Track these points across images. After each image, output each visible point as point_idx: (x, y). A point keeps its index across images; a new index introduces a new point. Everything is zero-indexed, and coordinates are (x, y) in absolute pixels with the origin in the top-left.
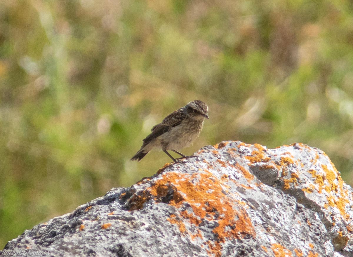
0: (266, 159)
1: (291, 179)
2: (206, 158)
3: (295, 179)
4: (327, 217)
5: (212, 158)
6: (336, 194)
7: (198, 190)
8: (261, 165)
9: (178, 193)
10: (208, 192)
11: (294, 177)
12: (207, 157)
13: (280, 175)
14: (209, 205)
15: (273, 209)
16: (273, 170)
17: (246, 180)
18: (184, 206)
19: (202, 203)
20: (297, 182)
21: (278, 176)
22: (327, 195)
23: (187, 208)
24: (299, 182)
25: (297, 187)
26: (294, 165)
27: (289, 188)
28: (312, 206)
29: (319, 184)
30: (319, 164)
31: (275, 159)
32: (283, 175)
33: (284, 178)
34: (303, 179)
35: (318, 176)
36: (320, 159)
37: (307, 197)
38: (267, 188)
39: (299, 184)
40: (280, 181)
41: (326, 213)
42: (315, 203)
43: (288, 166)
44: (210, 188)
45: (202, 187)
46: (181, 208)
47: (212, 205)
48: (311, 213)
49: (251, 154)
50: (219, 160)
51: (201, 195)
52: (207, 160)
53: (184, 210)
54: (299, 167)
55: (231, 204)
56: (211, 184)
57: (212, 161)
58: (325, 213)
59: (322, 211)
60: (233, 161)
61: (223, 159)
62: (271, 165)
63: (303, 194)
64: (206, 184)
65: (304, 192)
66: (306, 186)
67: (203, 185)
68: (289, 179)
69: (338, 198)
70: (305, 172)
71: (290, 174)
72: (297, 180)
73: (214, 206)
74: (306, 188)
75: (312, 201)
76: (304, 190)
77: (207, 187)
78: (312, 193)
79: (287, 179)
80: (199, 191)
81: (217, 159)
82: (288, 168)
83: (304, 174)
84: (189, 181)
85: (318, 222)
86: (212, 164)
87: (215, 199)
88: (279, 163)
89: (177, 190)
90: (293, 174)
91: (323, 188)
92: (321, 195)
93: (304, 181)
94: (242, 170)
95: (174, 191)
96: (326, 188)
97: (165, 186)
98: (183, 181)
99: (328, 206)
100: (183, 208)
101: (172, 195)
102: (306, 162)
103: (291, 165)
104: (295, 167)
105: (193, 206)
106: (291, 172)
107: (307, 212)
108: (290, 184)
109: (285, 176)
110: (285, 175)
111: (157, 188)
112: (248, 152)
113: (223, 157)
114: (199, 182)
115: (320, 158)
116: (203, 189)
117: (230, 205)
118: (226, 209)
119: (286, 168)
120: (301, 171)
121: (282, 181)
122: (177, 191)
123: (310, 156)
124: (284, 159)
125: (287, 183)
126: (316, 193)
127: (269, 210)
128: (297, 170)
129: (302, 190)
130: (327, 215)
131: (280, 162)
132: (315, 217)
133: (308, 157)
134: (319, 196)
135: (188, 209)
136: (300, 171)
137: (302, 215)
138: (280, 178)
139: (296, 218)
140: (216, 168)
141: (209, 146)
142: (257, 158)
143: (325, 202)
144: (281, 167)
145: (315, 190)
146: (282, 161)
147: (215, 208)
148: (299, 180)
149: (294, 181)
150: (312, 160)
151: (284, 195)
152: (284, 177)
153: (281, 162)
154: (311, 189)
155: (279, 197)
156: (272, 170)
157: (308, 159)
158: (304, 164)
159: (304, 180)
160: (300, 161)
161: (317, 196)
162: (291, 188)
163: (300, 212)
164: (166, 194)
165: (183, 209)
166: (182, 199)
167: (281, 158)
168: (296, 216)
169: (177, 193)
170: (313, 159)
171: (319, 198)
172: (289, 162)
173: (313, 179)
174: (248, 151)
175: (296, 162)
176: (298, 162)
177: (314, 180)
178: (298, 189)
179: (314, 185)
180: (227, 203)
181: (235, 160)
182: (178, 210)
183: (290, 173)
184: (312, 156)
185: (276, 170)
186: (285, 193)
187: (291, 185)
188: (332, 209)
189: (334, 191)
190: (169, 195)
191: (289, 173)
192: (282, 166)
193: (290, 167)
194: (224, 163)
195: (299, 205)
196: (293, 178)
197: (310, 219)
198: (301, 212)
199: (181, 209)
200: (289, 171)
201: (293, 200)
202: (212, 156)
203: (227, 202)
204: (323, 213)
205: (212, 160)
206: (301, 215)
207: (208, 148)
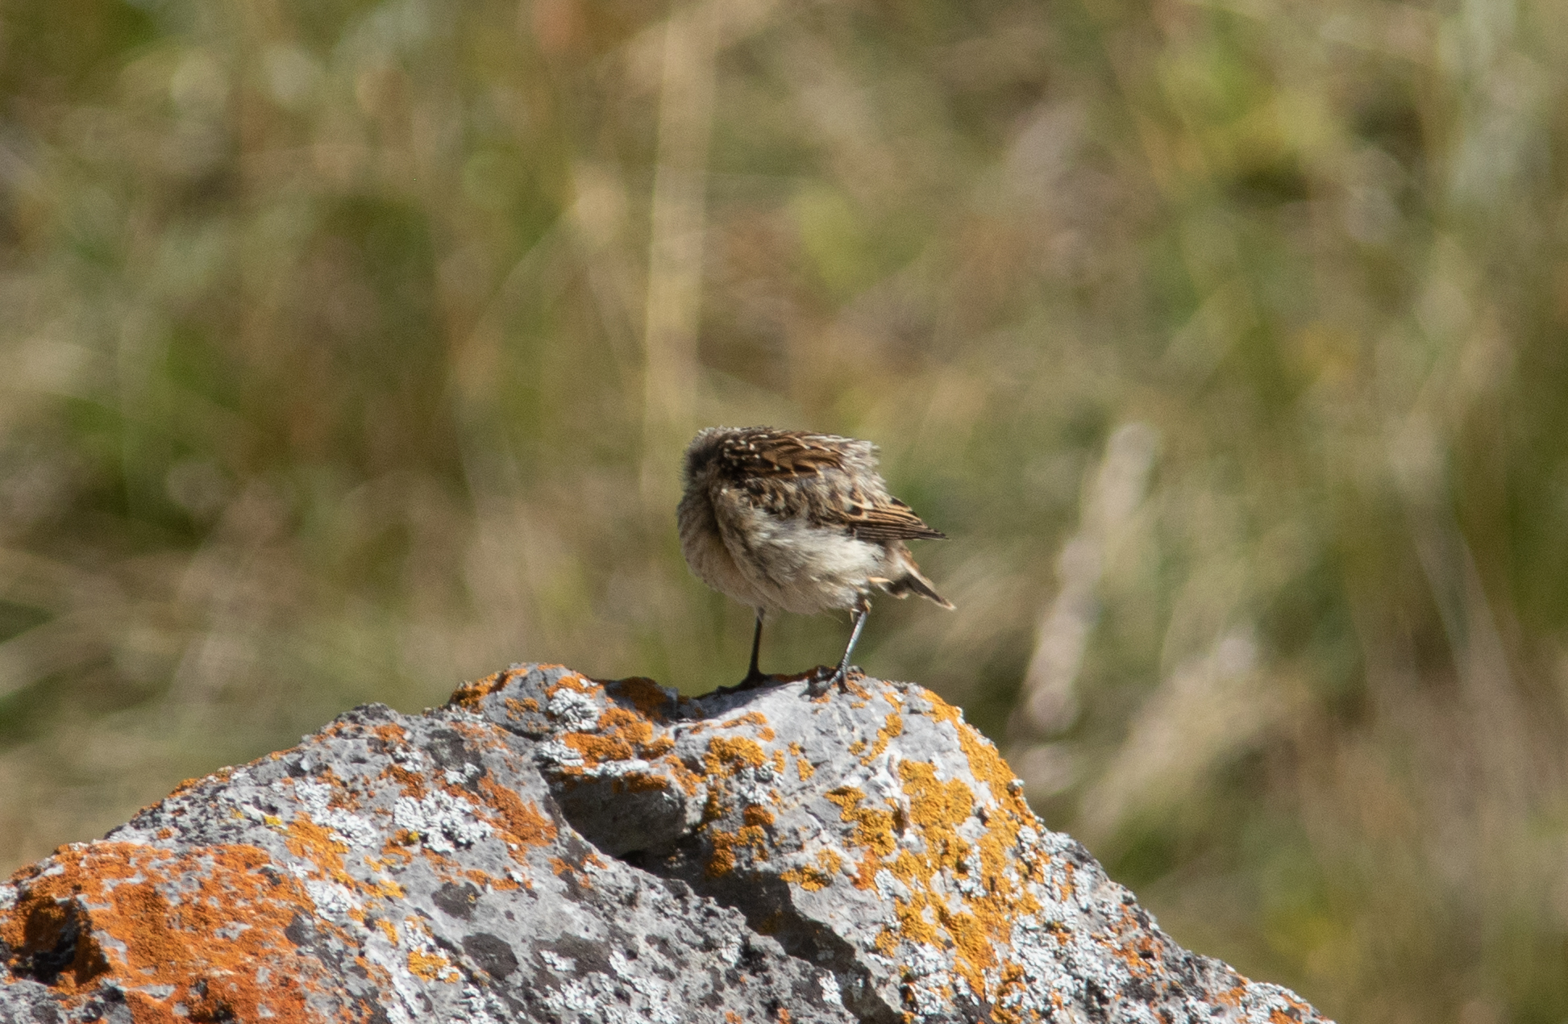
0: (654, 745)
1: (742, 830)
2: (336, 761)
3: (759, 829)
4: (881, 989)
5: (362, 761)
6: (957, 885)
7: (182, 927)
8: (618, 774)
9: (92, 943)
10: (224, 936)
11: (756, 824)
12: (345, 755)
13: (693, 816)
14: (205, 993)
15: (591, 974)
16: (665, 794)
17: (505, 851)
18: (99, 999)
19: (180, 983)
20: (766, 845)
21: (683, 819)
22: (897, 893)
23: (111, 1007)
24: (772, 845)
25: (762, 866)
26: (760, 773)
27: (729, 871)
28: (818, 945)
29: (867, 847)
30: (890, 759)
31: (686, 748)
32: (709, 813)
33: (715, 826)
34: (790, 831)
35: (864, 817)
36: (906, 738)
37: (798, 906)
38: (614, 876)
39: (772, 851)
40: (699, 841)
41: (877, 972)
42: (830, 931)
43: (735, 776)
44: (237, 918)
45: (202, 915)
46: (83, 1008)
47: (219, 992)
48: (803, 974)
49: (596, 722)
50: (397, 766)
51: (191, 948)
52: (339, 770)
53: (94, 1015)
54: (784, 778)
55: (303, 989)
56: (245, 900)
57: (362, 775)
58: (874, 973)
59: (860, 963)
60: (470, 768)
61: (416, 762)
62: (660, 776)
63: (785, 894)
64: (228, 900)
65: (790, 885)
66: (798, 862)
67: (213, 903)
68: (733, 831)
69: (969, 897)
70: (809, 799)
71: (741, 810)
72: (765, 835)
73: (224, 998)
74: (799, 869)
75: (817, 925)
76: (788, 879)
77: (225, 911)
78: (826, 890)
79: (725, 829)
80: (188, 930)
81: (392, 762)
82: (735, 784)
83: (806, 807)
84: (156, 885)
85: (827, 1012)
86: (360, 787)
87: (237, 968)
88: (701, 763)
89: (93, 927)
90: (754, 811)
91: (886, 866)
92: (865, 896)
93: (794, 841)
94: (502, 804)
95: (79, 929)
96: (897, 863)
97: (58, 906)
98: (135, 887)
99: (901, 940)
100: (93, 1005)
101: (73, 948)
102: (827, 751)
103: (751, 770)
104: (765, 781)
105: (135, 1000)
106: (744, 800)
107: (786, 973)
108: (735, 853)
109: (719, 818)
110: (719, 813)
111: (28, 913)
112: (586, 715)
113: (417, 755)
114: (197, 889)
115: (905, 733)
116: (207, 923)
117: (297, 991)
118: (272, 1009)
119: (728, 782)
120: (799, 795)
121: (704, 841)
122: (89, 931)
123: (853, 729)
124: (724, 745)
125: (723, 847)
126: (846, 887)
127: (569, 983)
128: (772, 795)
129: (782, 878)
130: (883, 982)
131: (703, 760)
132: (820, 991)
133: (842, 733)
134: (854, 901)
135: (111, 1012)
136: (791, 794)
137: (762, 987)
138: (695, 827)
139: (727, 1001)
140: (370, 803)
141: (371, 706)
142: (615, 742)
143: (885, 924)
144: (703, 782)
145: (843, 876)
146: (714, 756)
147: (229, 1006)
148: (776, 835)
149: (752, 839)
150: (861, 744)
151: (694, 900)
152: (717, 821)
153: (711, 758)
154: (825, 870)
155: (667, 910)
156: (663, 796)
157: (839, 742)
158: (816, 765)
159: (793, 837)
160: (803, 750)
161: (847, 900)
162: (739, 869)
163: (753, 973)
164: (53, 942)
165: (90, 1010)
166: (103, 968)
167: (710, 741)
168: (729, 993)
169: (89, 940)
170: (864, 741)
171: (853, 909)
172: (742, 761)
173: (844, 826)
174: (584, 712)
175: (777, 757)
176: (787, 758)
177: (845, 833)
178: (767, 873)
179: (840, 852)
180: (286, 982)
181: (482, 762)
182: (69, 1015)
183: (741, 806)
184: (864, 727)
185: (676, 794)
186: (703, 893)
187: (738, 857)
188: (914, 951)
189: (950, 872)
190: (62, 946)
191: (737, 806)
192: (710, 777)
193: (744, 780)
194: (420, 781)
195: (757, 940)
196: (749, 825)
197: (795, 1002)
198: (758, 974)
199: (85, 1014)
200: (736, 796)
201: (734, 921)
202: (366, 752)
203: (287, 979)
204: (865, 973)
205: (364, 767)
206: (756, 988)
207: (366, 713)
